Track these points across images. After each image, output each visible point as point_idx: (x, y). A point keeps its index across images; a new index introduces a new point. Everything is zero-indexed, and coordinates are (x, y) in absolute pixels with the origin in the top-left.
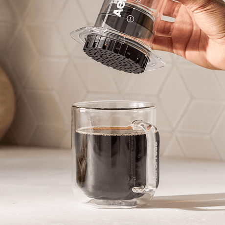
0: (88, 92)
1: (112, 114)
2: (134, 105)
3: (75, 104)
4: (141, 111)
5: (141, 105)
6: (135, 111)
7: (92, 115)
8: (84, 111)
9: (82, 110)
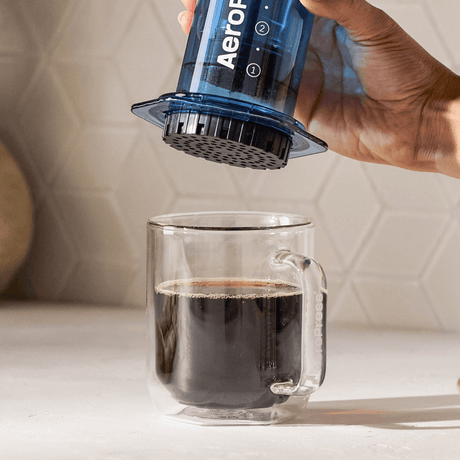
0: (178, 195)
1: (227, 238)
2: (272, 221)
3: (154, 219)
4: (284, 233)
5: (285, 221)
6: (272, 232)
7: (188, 240)
8: (172, 233)
9: (168, 231)
